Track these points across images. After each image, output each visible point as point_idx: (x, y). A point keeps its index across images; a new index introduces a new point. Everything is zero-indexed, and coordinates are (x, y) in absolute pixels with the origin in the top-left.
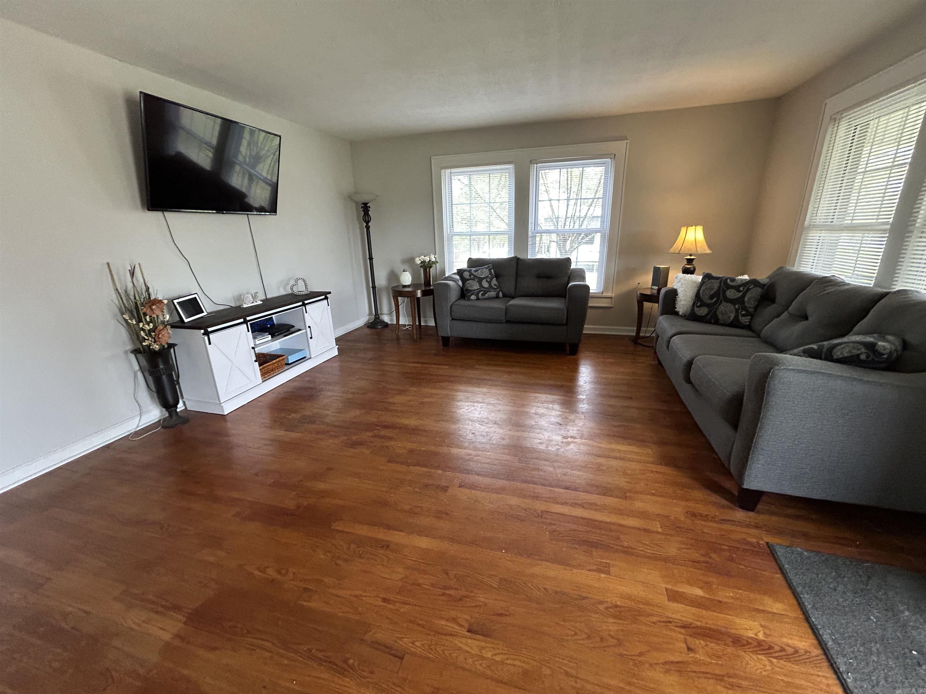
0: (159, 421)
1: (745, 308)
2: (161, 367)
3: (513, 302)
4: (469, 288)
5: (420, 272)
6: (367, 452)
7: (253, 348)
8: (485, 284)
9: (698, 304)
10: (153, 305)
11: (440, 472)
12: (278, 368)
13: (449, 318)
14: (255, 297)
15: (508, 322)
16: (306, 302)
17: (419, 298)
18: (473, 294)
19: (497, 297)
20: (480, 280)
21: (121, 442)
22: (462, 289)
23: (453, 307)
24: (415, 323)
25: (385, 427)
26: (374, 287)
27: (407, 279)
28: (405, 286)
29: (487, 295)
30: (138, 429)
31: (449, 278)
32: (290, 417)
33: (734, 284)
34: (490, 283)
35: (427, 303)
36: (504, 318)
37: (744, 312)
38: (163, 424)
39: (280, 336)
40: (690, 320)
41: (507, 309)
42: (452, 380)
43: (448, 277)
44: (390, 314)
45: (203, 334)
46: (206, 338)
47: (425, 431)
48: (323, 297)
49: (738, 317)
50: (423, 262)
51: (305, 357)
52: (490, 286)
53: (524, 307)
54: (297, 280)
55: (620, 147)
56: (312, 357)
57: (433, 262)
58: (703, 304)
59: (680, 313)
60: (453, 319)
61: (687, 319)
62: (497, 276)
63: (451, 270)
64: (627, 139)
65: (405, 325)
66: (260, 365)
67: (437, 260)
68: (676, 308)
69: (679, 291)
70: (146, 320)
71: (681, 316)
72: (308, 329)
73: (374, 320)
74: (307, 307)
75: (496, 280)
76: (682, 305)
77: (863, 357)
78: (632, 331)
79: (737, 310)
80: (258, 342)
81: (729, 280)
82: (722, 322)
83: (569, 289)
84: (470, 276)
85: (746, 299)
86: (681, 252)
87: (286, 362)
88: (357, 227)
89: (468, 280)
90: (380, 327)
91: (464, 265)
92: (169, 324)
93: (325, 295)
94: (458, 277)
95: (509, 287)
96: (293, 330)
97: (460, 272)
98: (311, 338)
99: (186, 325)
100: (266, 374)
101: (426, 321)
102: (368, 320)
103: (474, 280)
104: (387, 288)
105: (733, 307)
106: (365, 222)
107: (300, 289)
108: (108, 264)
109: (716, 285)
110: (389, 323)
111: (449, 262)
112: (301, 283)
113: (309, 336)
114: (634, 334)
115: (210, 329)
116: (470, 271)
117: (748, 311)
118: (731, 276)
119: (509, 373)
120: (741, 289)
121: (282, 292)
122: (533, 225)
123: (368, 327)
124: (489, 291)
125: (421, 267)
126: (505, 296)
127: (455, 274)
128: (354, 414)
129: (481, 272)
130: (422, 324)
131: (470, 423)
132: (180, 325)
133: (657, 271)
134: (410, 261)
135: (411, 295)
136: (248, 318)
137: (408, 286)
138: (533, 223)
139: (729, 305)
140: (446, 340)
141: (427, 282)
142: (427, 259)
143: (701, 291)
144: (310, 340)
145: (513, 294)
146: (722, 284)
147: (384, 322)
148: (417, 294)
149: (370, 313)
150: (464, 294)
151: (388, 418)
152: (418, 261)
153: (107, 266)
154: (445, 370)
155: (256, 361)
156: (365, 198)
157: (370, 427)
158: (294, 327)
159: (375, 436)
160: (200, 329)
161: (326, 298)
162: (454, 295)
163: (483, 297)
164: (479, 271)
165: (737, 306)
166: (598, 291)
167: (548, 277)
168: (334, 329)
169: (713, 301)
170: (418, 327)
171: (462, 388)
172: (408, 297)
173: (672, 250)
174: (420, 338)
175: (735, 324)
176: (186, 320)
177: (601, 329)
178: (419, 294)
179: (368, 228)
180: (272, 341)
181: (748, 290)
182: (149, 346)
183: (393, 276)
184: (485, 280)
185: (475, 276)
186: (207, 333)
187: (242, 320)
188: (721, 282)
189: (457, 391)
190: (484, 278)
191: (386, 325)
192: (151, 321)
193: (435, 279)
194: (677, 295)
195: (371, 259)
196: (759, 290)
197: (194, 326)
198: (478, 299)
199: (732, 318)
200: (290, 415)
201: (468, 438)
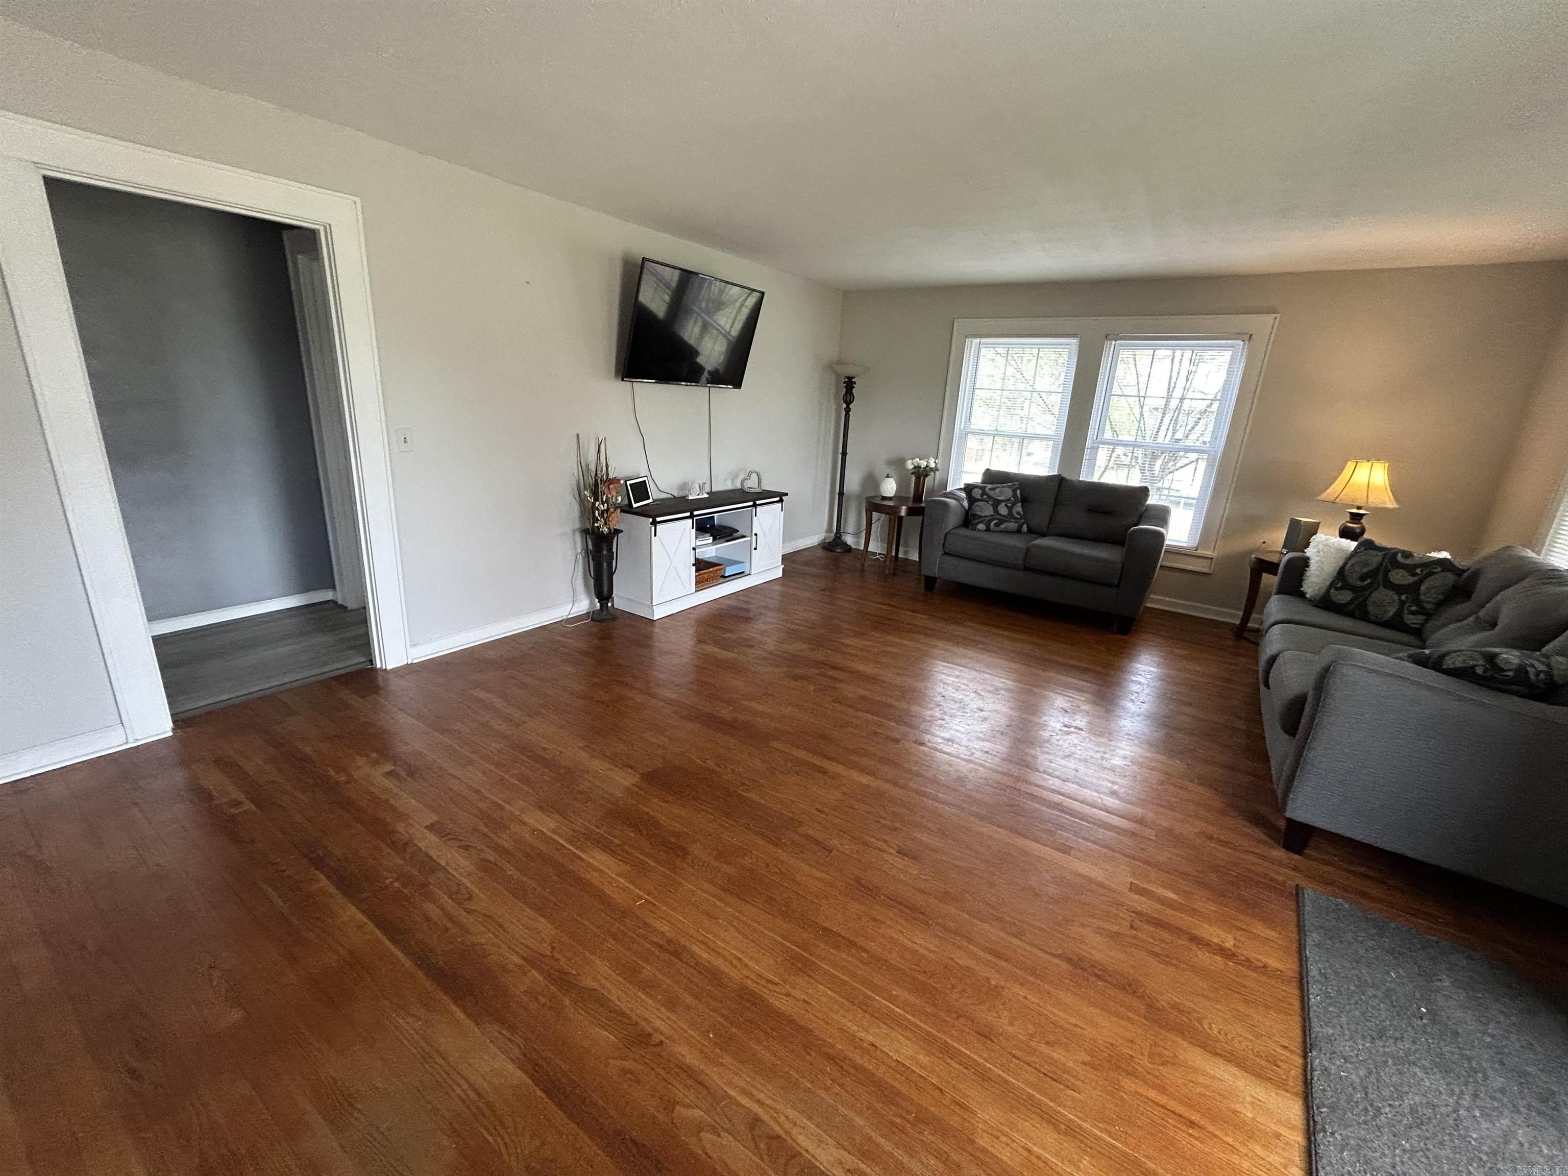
0: (588, 613)
1: (1417, 601)
2: (605, 552)
3: (1040, 541)
4: (978, 513)
5: (910, 480)
6: (812, 688)
7: (694, 549)
8: (1003, 510)
9: (1339, 585)
10: (611, 484)
11: (893, 724)
12: (713, 578)
13: (940, 552)
14: (701, 488)
15: (1026, 569)
16: (758, 502)
17: (902, 517)
18: (982, 522)
19: (1019, 531)
20: (996, 503)
21: (556, 625)
22: (967, 512)
23: (948, 536)
24: (891, 551)
25: (835, 668)
26: (841, 494)
27: (890, 488)
28: (884, 498)
29: (1003, 526)
30: (570, 617)
31: (951, 495)
32: (725, 636)
33: (1408, 562)
34: (1010, 509)
35: (912, 525)
36: (1021, 562)
37: (1414, 608)
38: (593, 617)
39: (722, 540)
40: (1320, 607)
41: (1028, 550)
42: (926, 632)
43: (950, 493)
44: (857, 534)
45: (651, 524)
46: (653, 528)
47: (884, 682)
48: (777, 499)
49: (1402, 612)
50: (917, 467)
51: (743, 572)
52: (1010, 513)
53: (1055, 550)
54: (749, 475)
55: (1264, 323)
56: (752, 573)
57: (931, 469)
58: (1347, 586)
59: (1308, 596)
60: (946, 553)
61: (1316, 606)
62: (1024, 501)
63: (955, 484)
64: (1278, 313)
65: (875, 554)
66: (697, 571)
67: (939, 466)
68: (1301, 586)
69: (1312, 561)
70: (602, 499)
71: (1310, 600)
72: (754, 537)
73: (834, 539)
74: (758, 509)
75: (1022, 506)
76: (1312, 582)
77: (1479, 671)
78: (1233, 616)
79: (1402, 603)
80: (698, 543)
81: (1400, 555)
82: (1373, 618)
83: (1130, 534)
84: (982, 495)
85: (1423, 588)
86: (1337, 501)
87: (722, 574)
88: (833, 406)
89: (978, 500)
90: (839, 550)
91: (977, 479)
92: (619, 507)
93: (780, 497)
94: (963, 495)
95: (1041, 519)
96: (736, 535)
97: (969, 489)
98: (755, 549)
99: (634, 510)
100: (701, 583)
101: (906, 552)
102: (825, 539)
103: (987, 502)
104: (858, 497)
105: (1396, 598)
106: (845, 402)
107: (752, 484)
108: (578, 435)
109: (1375, 559)
110: (853, 547)
111: (955, 472)
112: (754, 476)
113: (754, 546)
114: (1238, 622)
115: (658, 519)
116: (983, 489)
117: (1423, 608)
118: (1405, 549)
119: (1013, 640)
120: (1418, 571)
121: (729, 486)
122: (1096, 430)
123: (824, 548)
124: (1006, 521)
125: (912, 473)
126: (1030, 531)
127: (960, 489)
128: (798, 647)
129: (1000, 491)
130: (900, 555)
131: (942, 686)
132: (627, 509)
133: (1295, 525)
134: (898, 463)
135: (891, 512)
136: (696, 513)
137: (890, 499)
138: (1097, 427)
139: (1391, 593)
140: (930, 582)
141: (918, 497)
142: (923, 464)
143: (1348, 565)
144: (753, 551)
145: (1045, 529)
146: (1386, 560)
147: (846, 544)
148: (900, 512)
149: (829, 530)
150: (968, 520)
151: (838, 659)
152: (910, 465)
153: (576, 437)
154: (922, 620)
155: (693, 565)
156: (850, 371)
157: (818, 664)
158: (738, 531)
159: (821, 674)
160: (649, 516)
161: (781, 501)
162: (953, 520)
163: (996, 529)
164: (997, 490)
165: (1403, 597)
166: (1190, 545)
167: (1107, 513)
168: (783, 543)
169: (1366, 583)
170: (893, 559)
171: (940, 644)
172: (887, 514)
173: (1323, 496)
174: (894, 574)
175: (1395, 624)
176: (635, 505)
177: (1177, 605)
178: (903, 511)
179: (848, 410)
180: (713, 544)
181: (1430, 574)
182: (598, 528)
183: (871, 481)
184: (1003, 504)
185: (989, 497)
186: (654, 523)
187: (688, 514)
188: (1385, 555)
189: (934, 647)
190: (1002, 501)
191: (848, 549)
192: (607, 501)
193: (931, 492)
194: (1308, 566)
195: (844, 454)
196: (1450, 577)
197: (642, 512)
198: (988, 530)
199: (1391, 613)
200: (724, 634)
201: (936, 699)
